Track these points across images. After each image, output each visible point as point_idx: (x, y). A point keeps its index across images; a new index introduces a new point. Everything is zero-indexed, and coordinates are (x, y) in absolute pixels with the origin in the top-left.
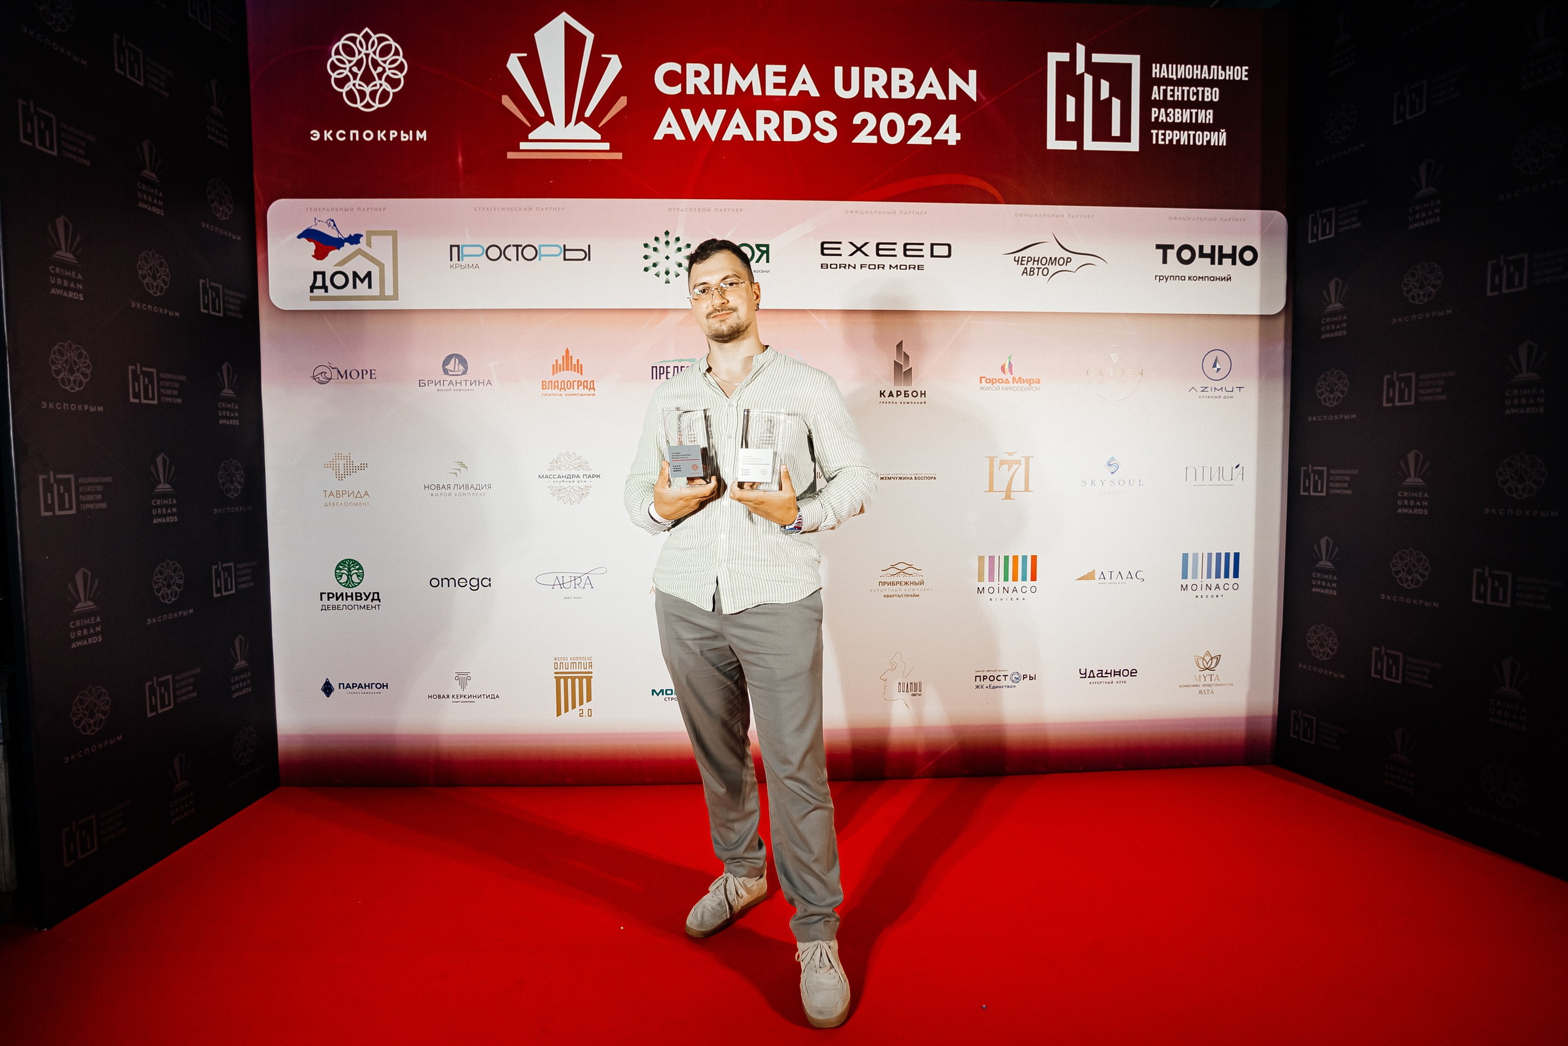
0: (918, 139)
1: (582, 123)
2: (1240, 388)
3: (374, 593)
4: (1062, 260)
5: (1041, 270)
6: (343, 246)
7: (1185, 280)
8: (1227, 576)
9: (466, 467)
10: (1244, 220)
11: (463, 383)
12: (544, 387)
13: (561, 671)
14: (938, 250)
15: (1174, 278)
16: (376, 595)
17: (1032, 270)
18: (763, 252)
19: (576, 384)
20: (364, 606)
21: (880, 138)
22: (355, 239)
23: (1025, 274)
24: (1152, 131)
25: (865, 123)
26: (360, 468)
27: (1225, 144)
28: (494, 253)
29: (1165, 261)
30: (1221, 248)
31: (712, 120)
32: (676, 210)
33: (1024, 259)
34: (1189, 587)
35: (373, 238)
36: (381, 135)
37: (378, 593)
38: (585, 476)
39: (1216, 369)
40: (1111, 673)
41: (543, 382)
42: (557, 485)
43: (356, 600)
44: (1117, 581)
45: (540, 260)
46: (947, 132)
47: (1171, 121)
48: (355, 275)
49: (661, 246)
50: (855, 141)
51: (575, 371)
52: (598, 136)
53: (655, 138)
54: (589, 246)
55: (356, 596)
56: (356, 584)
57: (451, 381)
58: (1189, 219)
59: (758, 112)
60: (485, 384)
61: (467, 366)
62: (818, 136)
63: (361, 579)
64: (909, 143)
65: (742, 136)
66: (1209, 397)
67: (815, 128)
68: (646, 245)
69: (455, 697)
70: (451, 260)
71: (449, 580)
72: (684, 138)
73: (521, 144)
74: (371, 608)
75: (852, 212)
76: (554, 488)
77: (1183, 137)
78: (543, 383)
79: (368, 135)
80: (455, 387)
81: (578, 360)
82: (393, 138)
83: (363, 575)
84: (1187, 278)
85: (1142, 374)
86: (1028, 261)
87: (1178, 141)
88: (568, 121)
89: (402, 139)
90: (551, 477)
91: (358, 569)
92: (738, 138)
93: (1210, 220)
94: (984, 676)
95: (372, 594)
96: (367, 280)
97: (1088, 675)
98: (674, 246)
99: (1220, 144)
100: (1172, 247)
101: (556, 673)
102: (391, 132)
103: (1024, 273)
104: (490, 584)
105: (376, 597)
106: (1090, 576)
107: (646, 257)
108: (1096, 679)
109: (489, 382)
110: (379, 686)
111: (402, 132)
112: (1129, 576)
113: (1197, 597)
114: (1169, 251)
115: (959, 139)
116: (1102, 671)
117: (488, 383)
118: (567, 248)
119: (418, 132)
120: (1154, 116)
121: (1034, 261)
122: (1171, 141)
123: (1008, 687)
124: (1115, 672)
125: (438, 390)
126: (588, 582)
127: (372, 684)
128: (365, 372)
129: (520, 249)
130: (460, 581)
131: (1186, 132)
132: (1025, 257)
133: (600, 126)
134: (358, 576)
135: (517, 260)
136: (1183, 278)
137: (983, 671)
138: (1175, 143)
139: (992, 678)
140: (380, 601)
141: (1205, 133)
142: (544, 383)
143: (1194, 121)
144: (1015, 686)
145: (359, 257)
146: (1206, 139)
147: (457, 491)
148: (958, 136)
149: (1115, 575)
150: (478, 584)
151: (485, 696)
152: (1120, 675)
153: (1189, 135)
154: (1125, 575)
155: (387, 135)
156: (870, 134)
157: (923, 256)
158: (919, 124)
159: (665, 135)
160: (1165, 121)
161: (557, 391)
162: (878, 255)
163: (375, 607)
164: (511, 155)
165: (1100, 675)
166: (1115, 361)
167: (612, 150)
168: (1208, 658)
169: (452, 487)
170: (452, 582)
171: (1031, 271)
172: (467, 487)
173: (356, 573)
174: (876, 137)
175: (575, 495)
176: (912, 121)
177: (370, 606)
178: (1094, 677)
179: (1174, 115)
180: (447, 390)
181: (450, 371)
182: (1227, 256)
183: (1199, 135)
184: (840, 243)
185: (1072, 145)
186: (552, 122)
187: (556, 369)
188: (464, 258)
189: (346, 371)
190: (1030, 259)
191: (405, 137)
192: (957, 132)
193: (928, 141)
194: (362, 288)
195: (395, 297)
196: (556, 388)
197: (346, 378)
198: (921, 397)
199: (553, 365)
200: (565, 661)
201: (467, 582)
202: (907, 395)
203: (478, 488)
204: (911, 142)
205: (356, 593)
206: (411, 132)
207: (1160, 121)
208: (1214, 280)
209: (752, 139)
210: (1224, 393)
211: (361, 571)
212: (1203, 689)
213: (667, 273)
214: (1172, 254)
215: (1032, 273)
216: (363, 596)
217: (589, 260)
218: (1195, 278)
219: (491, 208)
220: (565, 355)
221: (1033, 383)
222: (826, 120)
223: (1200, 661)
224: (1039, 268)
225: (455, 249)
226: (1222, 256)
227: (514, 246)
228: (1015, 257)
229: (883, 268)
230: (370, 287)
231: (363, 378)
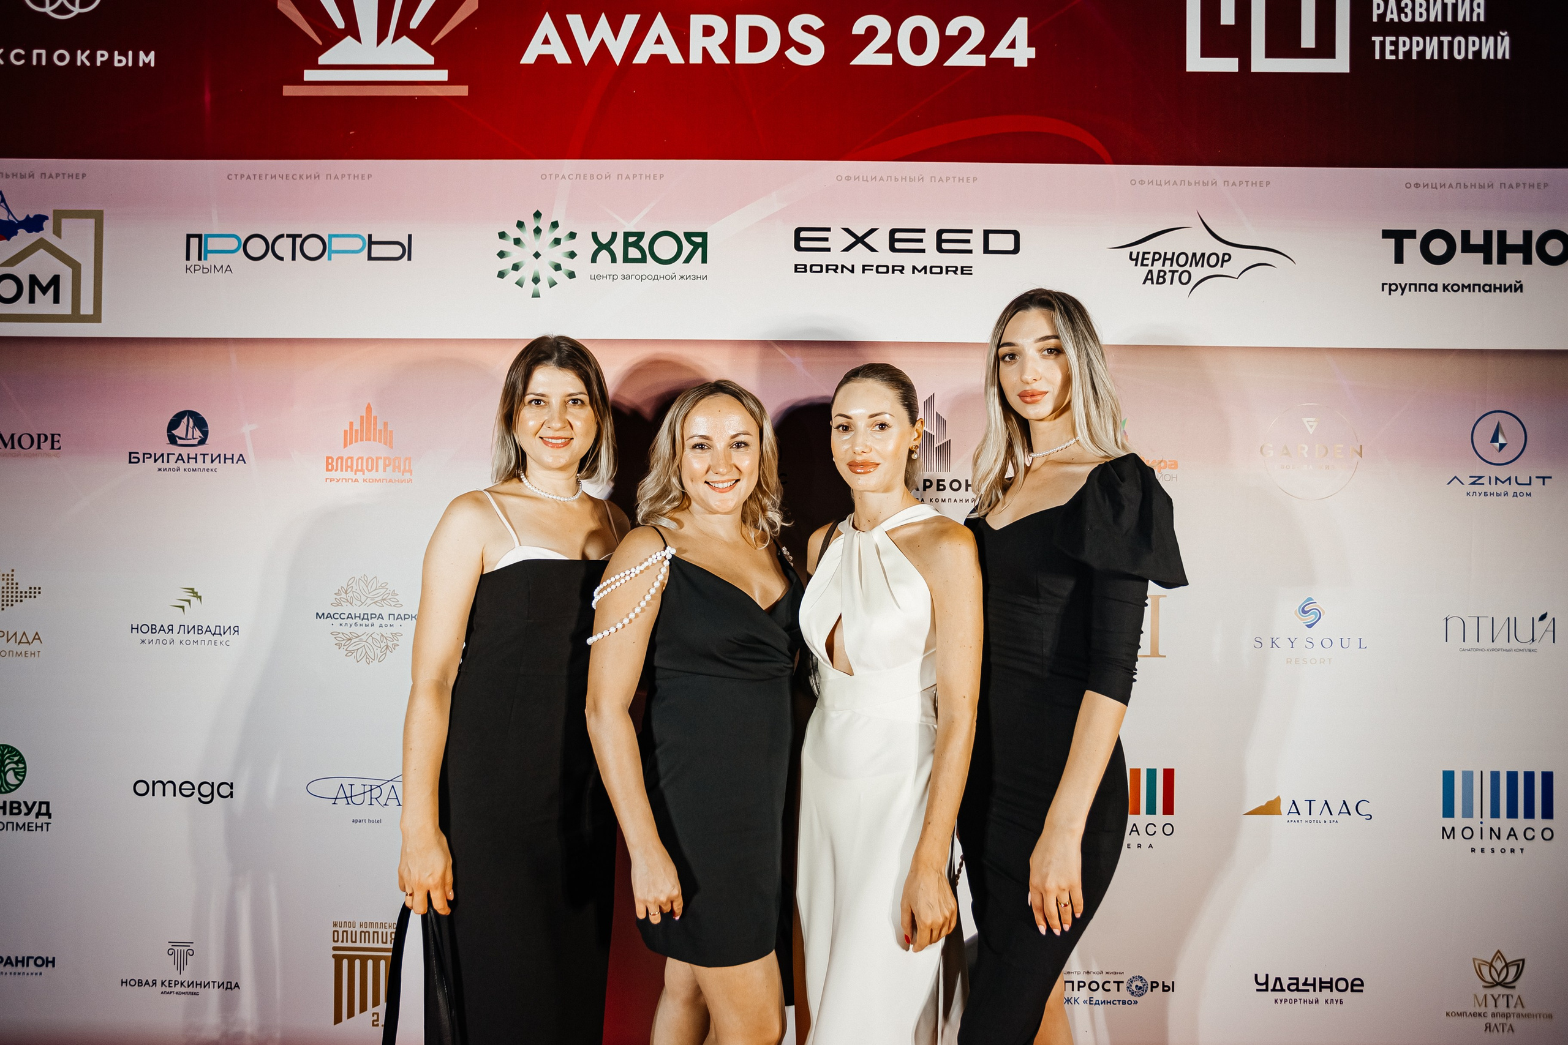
0: (962, 58)
1: (405, 38)
2: (1544, 478)
3: (41, 803)
4: (1214, 258)
5: (1177, 275)
6: (16, 233)
7: (1436, 290)
8: (1529, 814)
9: (200, 597)
10: (1546, 185)
11: (200, 458)
12: (330, 467)
13: (345, 945)
14: (996, 242)
15: (1417, 287)
16: (44, 807)
17: (1162, 274)
18: (696, 246)
19: (381, 462)
20: (24, 824)
21: (897, 58)
22: (34, 224)
23: (1149, 282)
24: (1374, 38)
25: (872, 32)
26: (28, 595)
27: (1507, 57)
28: (256, 247)
29: (1399, 258)
30: (1502, 235)
31: (616, 31)
32: (553, 177)
33: (1146, 256)
34: (1458, 832)
35: (66, 223)
36: (82, 58)
37: (47, 804)
38: (392, 617)
39: (1497, 445)
40: (1314, 985)
41: (328, 458)
42: (346, 630)
43: (11, 813)
44: (1322, 818)
45: (330, 258)
46: (1012, 45)
47: (1408, 20)
48: (34, 280)
49: (527, 236)
50: (856, 62)
51: (380, 442)
52: (430, 60)
53: (523, 61)
54: (410, 236)
55: (12, 808)
56: (13, 788)
57: (180, 455)
58: (1443, 186)
59: (694, 18)
60: (235, 460)
61: (207, 431)
62: (792, 54)
63: (21, 778)
64: (948, 63)
65: (666, 55)
66: (1486, 494)
67: (787, 41)
68: (502, 235)
69: (166, 983)
70: (188, 258)
71: (164, 785)
72: (569, 61)
73: (306, 72)
74: (34, 828)
75: (848, 178)
76: (341, 635)
77: (1431, 48)
78: (327, 461)
79: (61, 58)
80: (187, 466)
81: (386, 424)
82: (101, 62)
83: (25, 772)
84: (1440, 288)
85: (1361, 455)
86: (1154, 260)
87: (1422, 54)
88: (381, 36)
89: (116, 64)
90: (336, 616)
91: (16, 763)
92: (658, 60)
93: (1482, 187)
94: (1079, 982)
95: (37, 806)
96: (52, 288)
97: (1271, 986)
98: (548, 236)
99: (1500, 56)
100: (1412, 234)
101: (335, 949)
102: (99, 53)
103: (1146, 279)
104: (231, 793)
105: (44, 809)
106: (1271, 808)
107: (502, 254)
108: (1287, 995)
109: (242, 458)
110: (39, 962)
111: (116, 53)
112: (1344, 810)
113: (1473, 850)
114: (1407, 242)
115: (1033, 56)
116: (1297, 979)
117: (239, 460)
118: (373, 240)
119: (141, 53)
120: (1376, 12)
121: (1165, 259)
122: (1408, 54)
123: (1124, 1003)
124: (1321, 982)
125: (160, 470)
126: (393, 795)
127: (29, 958)
128: (43, 438)
129: (299, 241)
130: (182, 787)
131: (1435, 39)
132: (1149, 253)
133: (433, 43)
134: (16, 774)
135: (294, 258)
136: (1432, 288)
137: (1079, 973)
138: (1414, 57)
139: (1094, 986)
140: (50, 817)
141: (1471, 39)
142: (330, 461)
143: (1450, 19)
144: (1136, 1002)
145: (42, 251)
146: (1471, 49)
147: (184, 637)
148: (1032, 53)
149: (1317, 806)
150: (212, 793)
151: (216, 984)
152: (1331, 988)
153: (1441, 44)
154: (1336, 807)
155: (92, 58)
156: (880, 51)
157: (970, 252)
158: (965, 33)
159: (539, 55)
160: (1396, 20)
161: (349, 474)
162: (893, 249)
163: (42, 827)
164: (289, 91)
165: (1293, 987)
166: (1311, 431)
167: (451, 81)
168: (1499, 965)
169: (176, 629)
170: (169, 787)
171: (1159, 277)
172: (199, 630)
173: (13, 769)
174: (890, 56)
175: (375, 648)
176: (953, 29)
177: (34, 825)
178: (1282, 990)
179: (1413, 10)
180: (174, 470)
181: (180, 438)
182: (1515, 249)
183: (1459, 42)
184: (828, 230)
185: (1229, 65)
186: (358, 38)
187: (349, 438)
188: (209, 255)
189: (12, 436)
190: (1157, 257)
191: (120, 61)
192: (1029, 45)
193: (980, 61)
194: (44, 304)
195: (96, 317)
196: (349, 469)
197: (13, 447)
198: (967, 490)
199: (346, 432)
200: (352, 929)
201: (194, 788)
202: (941, 487)
203: (217, 632)
204: (952, 62)
205: (12, 803)
206: (130, 53)
207: (1388, 20)
208: (1490, 291)
209: (683, 62)
210: (1514, 488)
211: (21, 766)
212: (1489, 1019)
213: (536, 280)
214: (1411, 247)
215: (1161, 280)
216: (23, 808)
217: (409, 259)
218: (1455, 288)
219: (255, 175)
220: (364, 414)
221: (1165, 467)
222: (807, 29)
223: (1485, 970)
224: (1173, 272)
225: (194, 242)
226: (1505, 249)
227: (288, 236)
228: (1131, 253)
229: (901, 271)
230: (56, 300)
231: (39, 448)
